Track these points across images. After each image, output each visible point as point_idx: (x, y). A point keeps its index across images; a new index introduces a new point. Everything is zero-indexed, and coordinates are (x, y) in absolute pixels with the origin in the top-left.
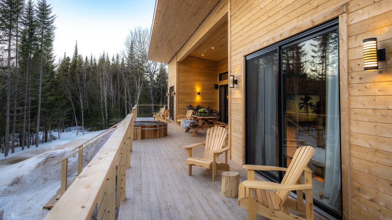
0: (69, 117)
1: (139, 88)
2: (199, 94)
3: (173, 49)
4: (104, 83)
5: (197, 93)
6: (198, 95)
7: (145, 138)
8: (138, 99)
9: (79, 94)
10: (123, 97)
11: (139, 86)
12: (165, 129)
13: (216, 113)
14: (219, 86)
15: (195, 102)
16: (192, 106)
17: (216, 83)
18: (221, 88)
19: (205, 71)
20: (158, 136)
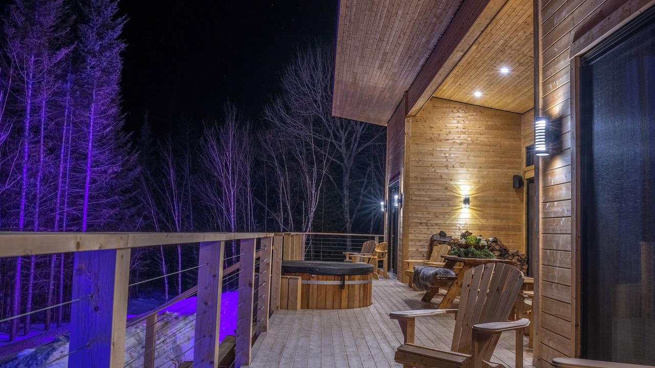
0: (148, 262)
1: (313, 192)
2: (467, 201)
3: (396, 81)
4: (230, 178)
5: (462, 199)
6: (463, 205)
7: (310, 306)
8: (311, 220)
9: (174, 205)
10: (274, 215)
11: (314, 185)
12: (364, 286)
13: (517, 257)
14: (525, 182)
15: (455, 225)
16: (448, 234)
17: (516, 172)
18: (530, 185)
19: (486, 140)
20: (344, 303)
